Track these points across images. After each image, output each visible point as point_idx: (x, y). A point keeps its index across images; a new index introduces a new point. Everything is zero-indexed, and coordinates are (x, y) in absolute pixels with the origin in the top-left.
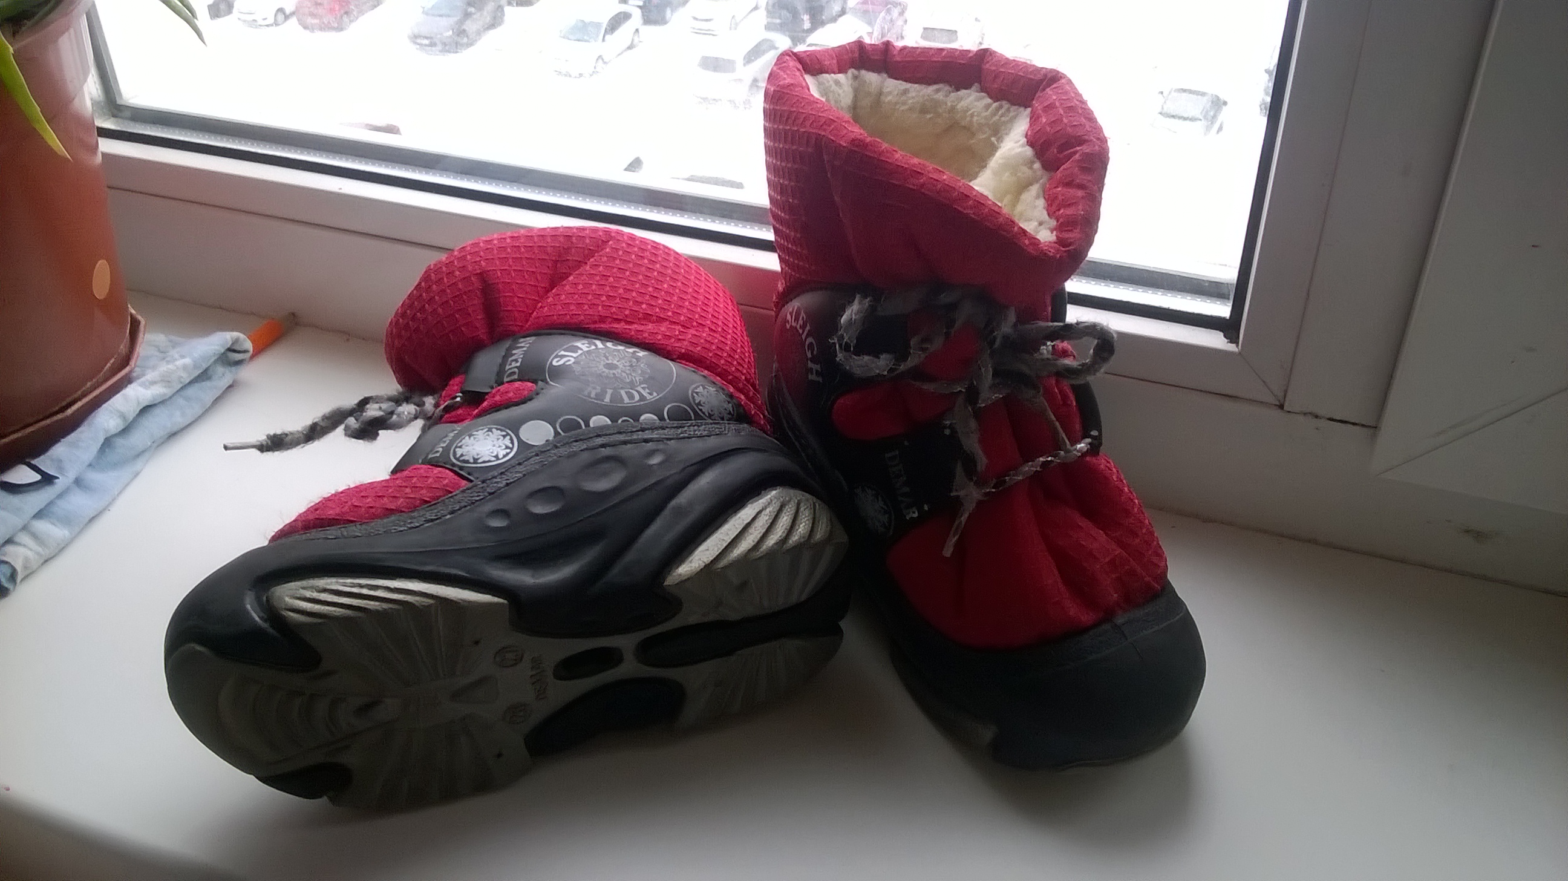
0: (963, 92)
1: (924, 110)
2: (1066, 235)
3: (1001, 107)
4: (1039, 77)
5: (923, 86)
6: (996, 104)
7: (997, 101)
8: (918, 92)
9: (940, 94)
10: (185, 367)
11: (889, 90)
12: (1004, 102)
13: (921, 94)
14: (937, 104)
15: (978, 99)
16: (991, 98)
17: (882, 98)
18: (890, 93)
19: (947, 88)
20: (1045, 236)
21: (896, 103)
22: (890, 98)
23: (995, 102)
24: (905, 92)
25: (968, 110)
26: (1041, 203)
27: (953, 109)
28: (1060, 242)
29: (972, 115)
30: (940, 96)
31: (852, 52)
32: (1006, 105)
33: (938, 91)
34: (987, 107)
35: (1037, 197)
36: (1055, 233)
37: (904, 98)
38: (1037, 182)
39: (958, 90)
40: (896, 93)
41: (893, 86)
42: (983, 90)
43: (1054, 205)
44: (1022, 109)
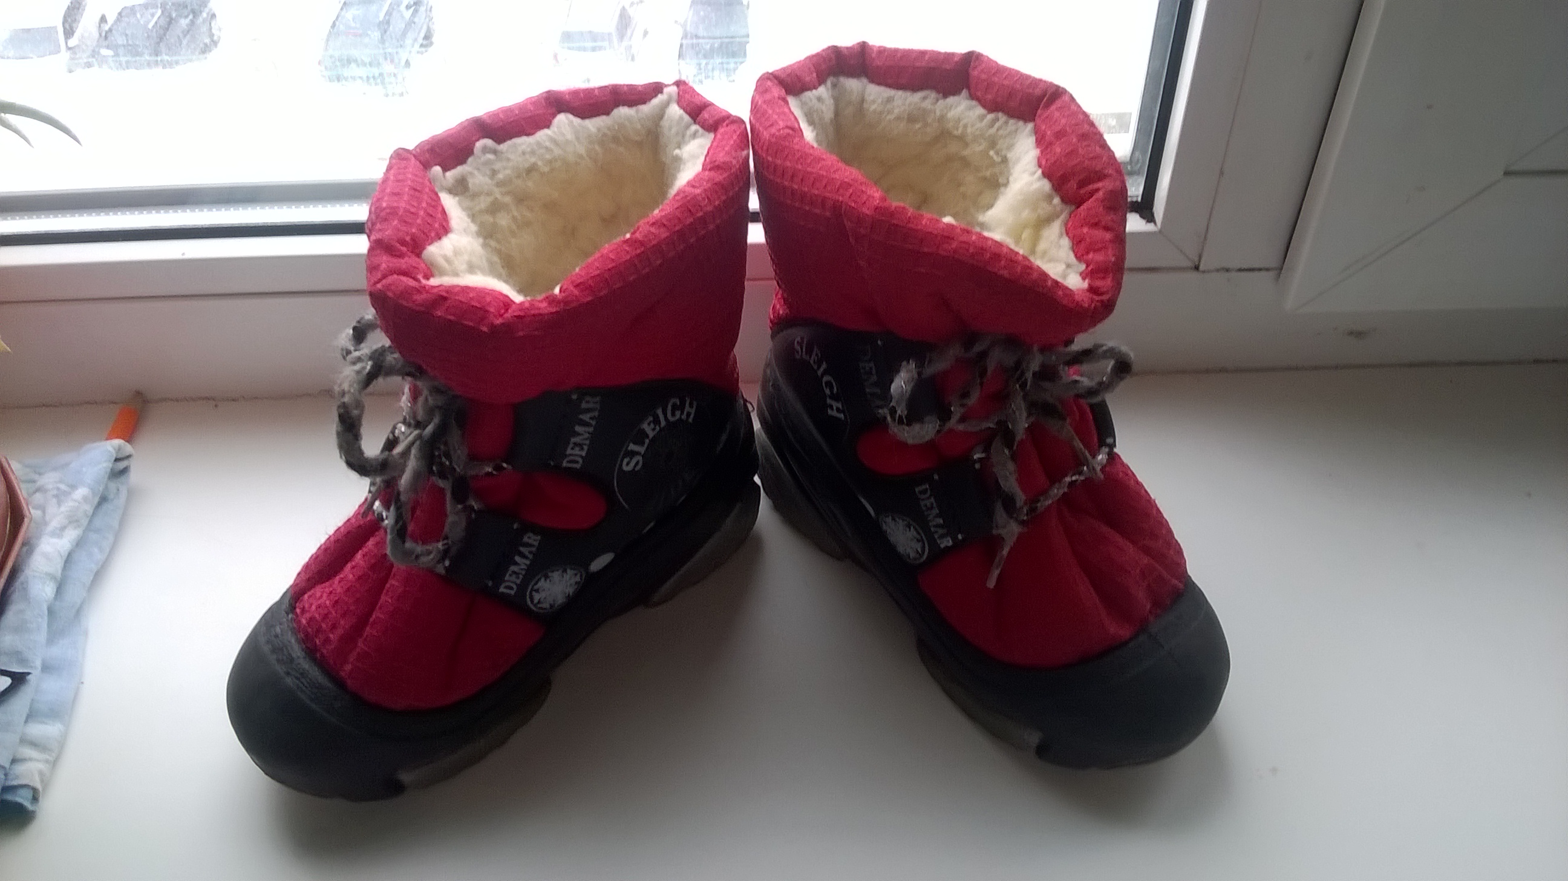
0: (951, 100)
1: (911, 119)
2: (1099, 283)
4: (1038, 92)
5: (908, 94)
7: (992, 112)
8: (904, 101)
9: (927, 101)
10: (85, 499)
11: (872, 98)
13: (908, 102)
14: (925, 112)
15: (970, 108)
16: (984, 106)
17: (865, 106)
19: (933, 95)
20: (1074, 281)
21: (881, 113)
22: (873, 107)
23: (989, 113)
24: (890, 100)
25: (959, 120)
26: (1066, 242)
27: (942, 119)
28: (1092, 289)
29: (965, 126)
30: (927, 104)
31: (830, 60)
32: (1002, 117)
33: (925, 98)
34: (982, 118)
35: (1061, 236)
36: (1087, 281)
37: (889, 106)
38: (1058, 217)
39: (945, 96)
40: (880, 101)
41: (875, 94)
42: (972, 97)
43: (1081, 248)
44: (1021, 123)
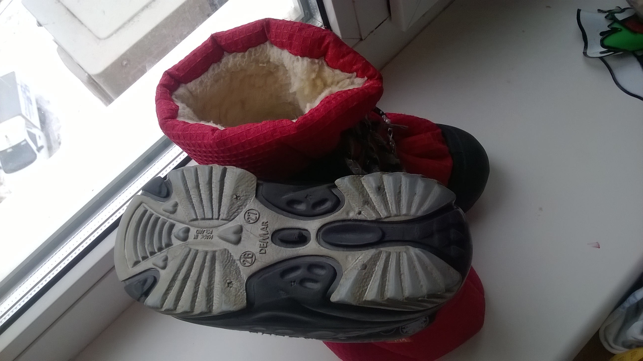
0: (224, 61)
3: (250, 52)
5: (206, 74)
6: (247, 53)
7: (246, 51)
8: (207, 78)
9: (216, 70)
12: (250, 49)
13: (209, 77)
14: (219, 74)
17: (195, 94)
18: (196, 89)
19: (215, 65)
21: (203, 91)
23: (245, 53)
27: (228, 70)
29: (240, 65)
32: (252, 50)
33: (214, 69)
35: (332, 71)
36: (365, 77)
37: (204, 85)
39: (220, 61)
40: (198, 87)
41: (193, 86)
43: (347, 68)
44: (263, 45)
